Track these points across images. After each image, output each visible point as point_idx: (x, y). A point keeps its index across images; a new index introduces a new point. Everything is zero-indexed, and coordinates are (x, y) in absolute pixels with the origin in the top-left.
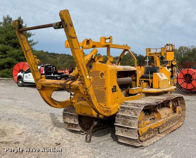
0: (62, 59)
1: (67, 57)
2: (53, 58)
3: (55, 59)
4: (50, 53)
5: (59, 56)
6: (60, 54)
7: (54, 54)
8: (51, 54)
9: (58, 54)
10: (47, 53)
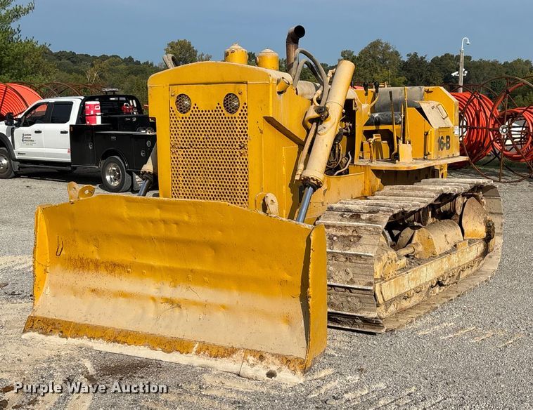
0: (106, 75)
1: (123, 66)
2: (70, 72)
3: (80, 76)
4: (56, 55)
5: (92, 65)
6: (98, 58)
7: (72, 57)
8: (60, 56)
9: (87, 55)
10: (45, 52)
